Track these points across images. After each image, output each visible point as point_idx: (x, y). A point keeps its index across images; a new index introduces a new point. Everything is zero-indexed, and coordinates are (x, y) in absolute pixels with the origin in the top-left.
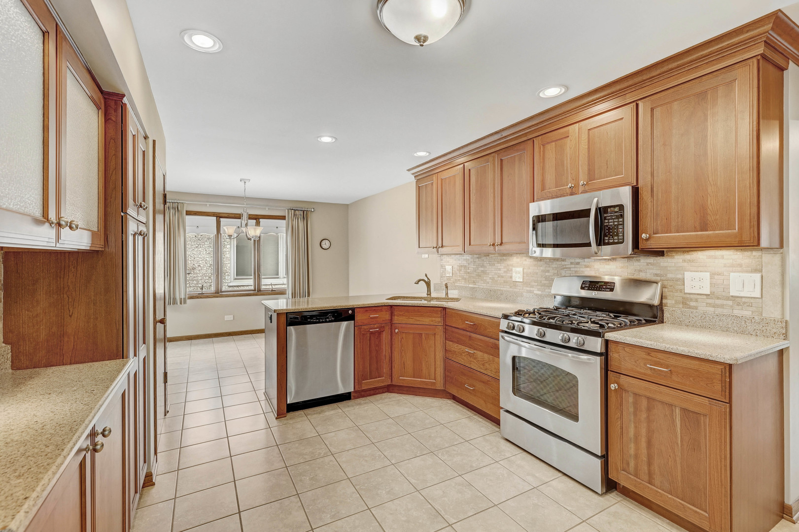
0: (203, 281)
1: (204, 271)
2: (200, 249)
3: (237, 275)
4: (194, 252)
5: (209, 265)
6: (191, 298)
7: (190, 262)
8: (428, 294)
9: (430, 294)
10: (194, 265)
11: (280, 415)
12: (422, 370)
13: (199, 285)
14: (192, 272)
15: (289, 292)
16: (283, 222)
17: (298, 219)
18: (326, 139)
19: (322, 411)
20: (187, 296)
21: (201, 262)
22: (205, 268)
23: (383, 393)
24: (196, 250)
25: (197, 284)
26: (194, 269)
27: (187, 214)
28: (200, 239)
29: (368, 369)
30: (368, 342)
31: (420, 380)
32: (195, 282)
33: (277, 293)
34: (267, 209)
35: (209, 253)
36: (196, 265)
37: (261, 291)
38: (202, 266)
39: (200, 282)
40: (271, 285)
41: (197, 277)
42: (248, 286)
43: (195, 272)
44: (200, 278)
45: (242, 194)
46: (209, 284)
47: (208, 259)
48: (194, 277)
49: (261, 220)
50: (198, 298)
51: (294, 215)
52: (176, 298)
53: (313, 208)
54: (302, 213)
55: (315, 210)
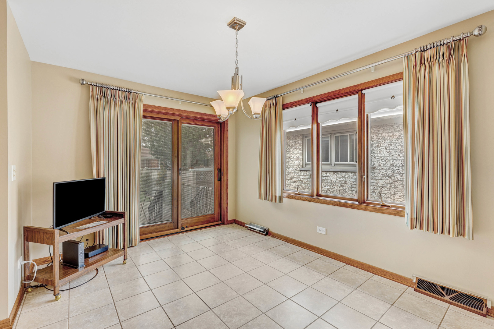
0: (383, 181)
1: (384, 171)
2: (381, 148)
4: (375, 152)
5: (389, 165)
6: (288, 197)
10: (374, 164)
20: (284, 195)
21: (381, 161)
22: (386, 168)
24: (376, 149)
28: (381, 138)
32: (375, 181)
33: (385, 210)
35: (390, 152)
36: (377, 164)
38: (382, 165)
39: (380, 182)
41: (377, 176)
43: (376, 171)
44: (380, 178)
46: (389, 185)
47: (388, 158)
48: (375, 176)
50: (293, 198)
51: (423, 61)
52: (272, 196)
53: (480, 27)
54: (445, 50)
55: (486, 29)
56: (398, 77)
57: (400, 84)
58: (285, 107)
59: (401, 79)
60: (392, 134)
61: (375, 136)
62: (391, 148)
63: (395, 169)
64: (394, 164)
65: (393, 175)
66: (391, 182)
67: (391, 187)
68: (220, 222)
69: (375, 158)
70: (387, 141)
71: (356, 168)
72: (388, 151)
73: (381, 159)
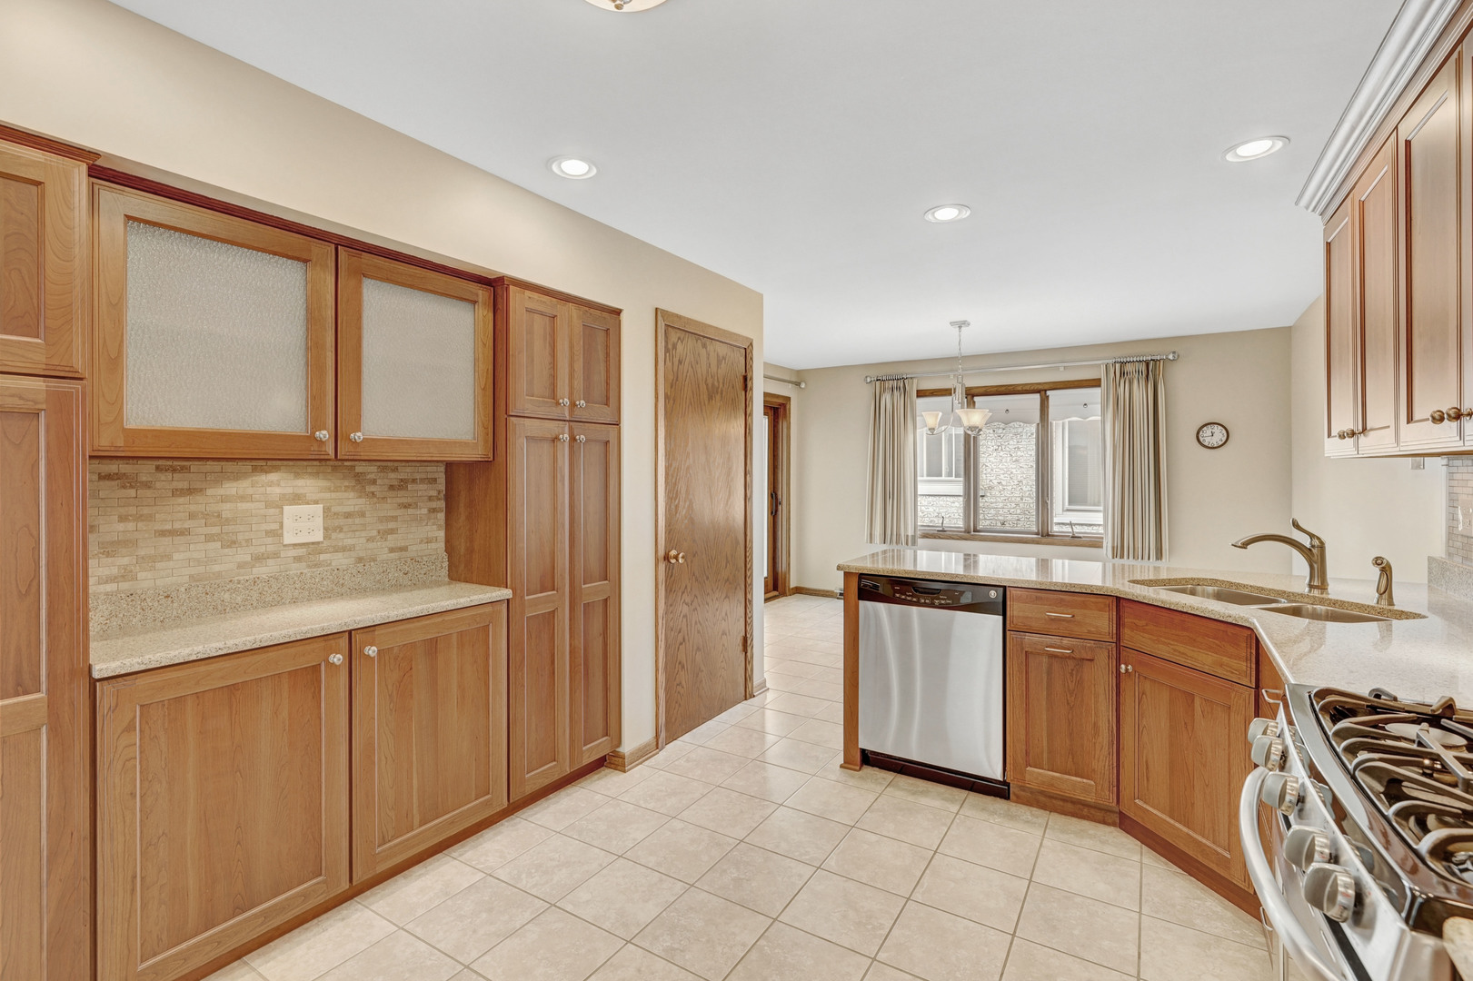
0: (1006, 510)
1: (1007, 494)
2: (1002, 453)
3: (1070, 503)
4: (992, 459)
6: (925, 536)
7: (984, 476)
8: (1311, 587)
9: (1323, 587)
11: (847, 764)
12: (1193, 804)
13: (1000, 518)
14: (988, 494)
15: (1108, 543)
16: (1096, 393)
17: (1131, 383)
18: (946, 214)
19: (924, 793)
20: (919, 533)
21: (1002, 477)
22: (1010, 488)
23: (1104, 822)
24: (995, 454)
25: (997, 515)
26: (991, 488)
27: (918, 396)
29: (1045, 743)
30: (1045, 676)
31: (1185, 830)
32: (992, 511)
33: (1078, 542)
34: (1062, 369)
35: (1016, 461)
36: (995, 482)
37: (1048, 535)
38: (1004, 483)
40: (1071, 524)
41: (996, 502)
42: (1090, 525)
43: (993, 493)
44: (1001, 505)
45: (953, 352)
47: (1014, 471)
49: (1049, 393)
50: (935, 538)
51: (1122, 374)
52: (898, 535)
53: (1174, 353)
54: (1143, 367)
55: (1178, 356)
56: (1095, 383)
57: (1097, 391)
58: (921, 394)
59: (1099, 386)
60: (1020, 430)
61: (991, 431)
62: (1019, 453)
63: (1024, 488)
64: (1024, 482)
65: (1022, 499)
66: (1019, 511)
67: (1019, 520)
68: (775, 593)
69: (992, 470)
70: (1011, 442)
71: (958, 488)
72: (1014, 459)
73: (1003, 472)
